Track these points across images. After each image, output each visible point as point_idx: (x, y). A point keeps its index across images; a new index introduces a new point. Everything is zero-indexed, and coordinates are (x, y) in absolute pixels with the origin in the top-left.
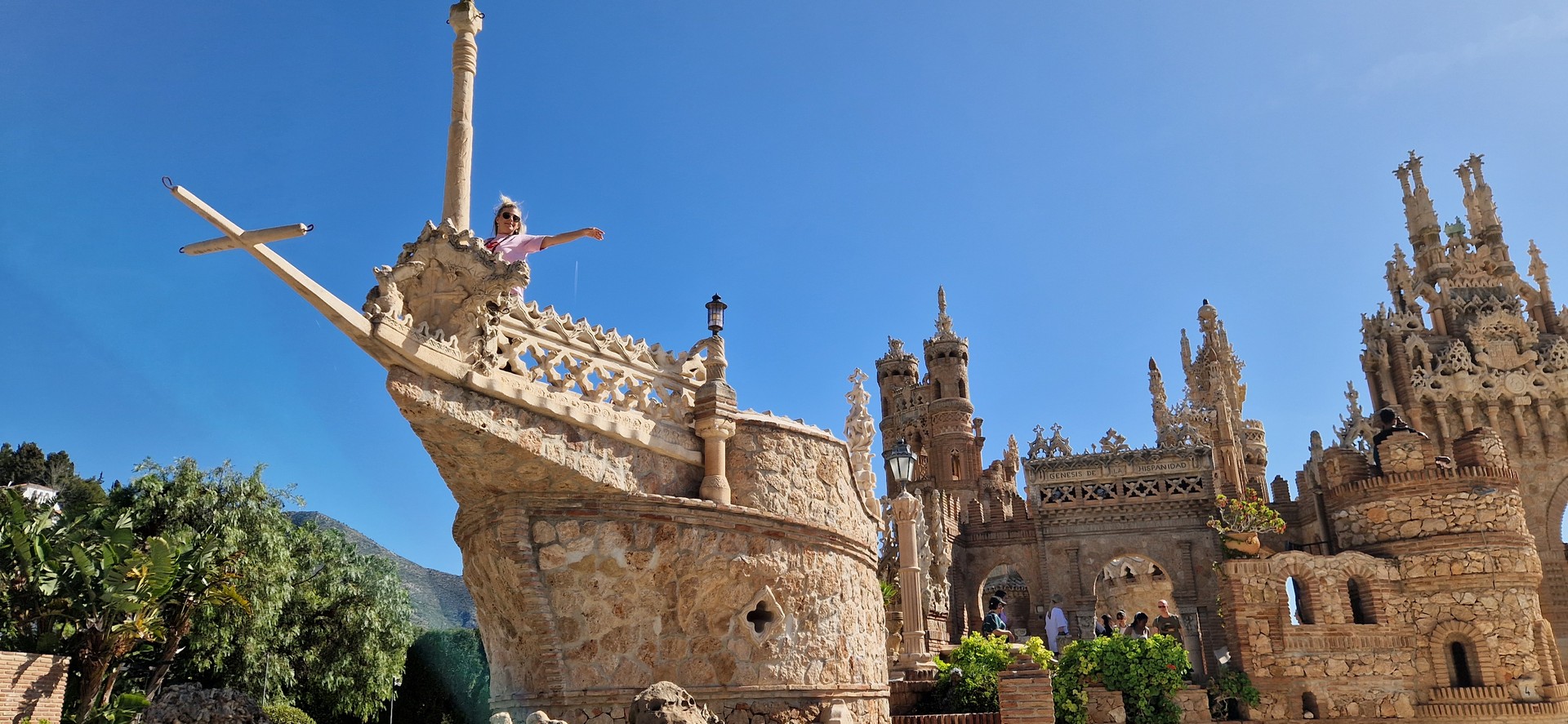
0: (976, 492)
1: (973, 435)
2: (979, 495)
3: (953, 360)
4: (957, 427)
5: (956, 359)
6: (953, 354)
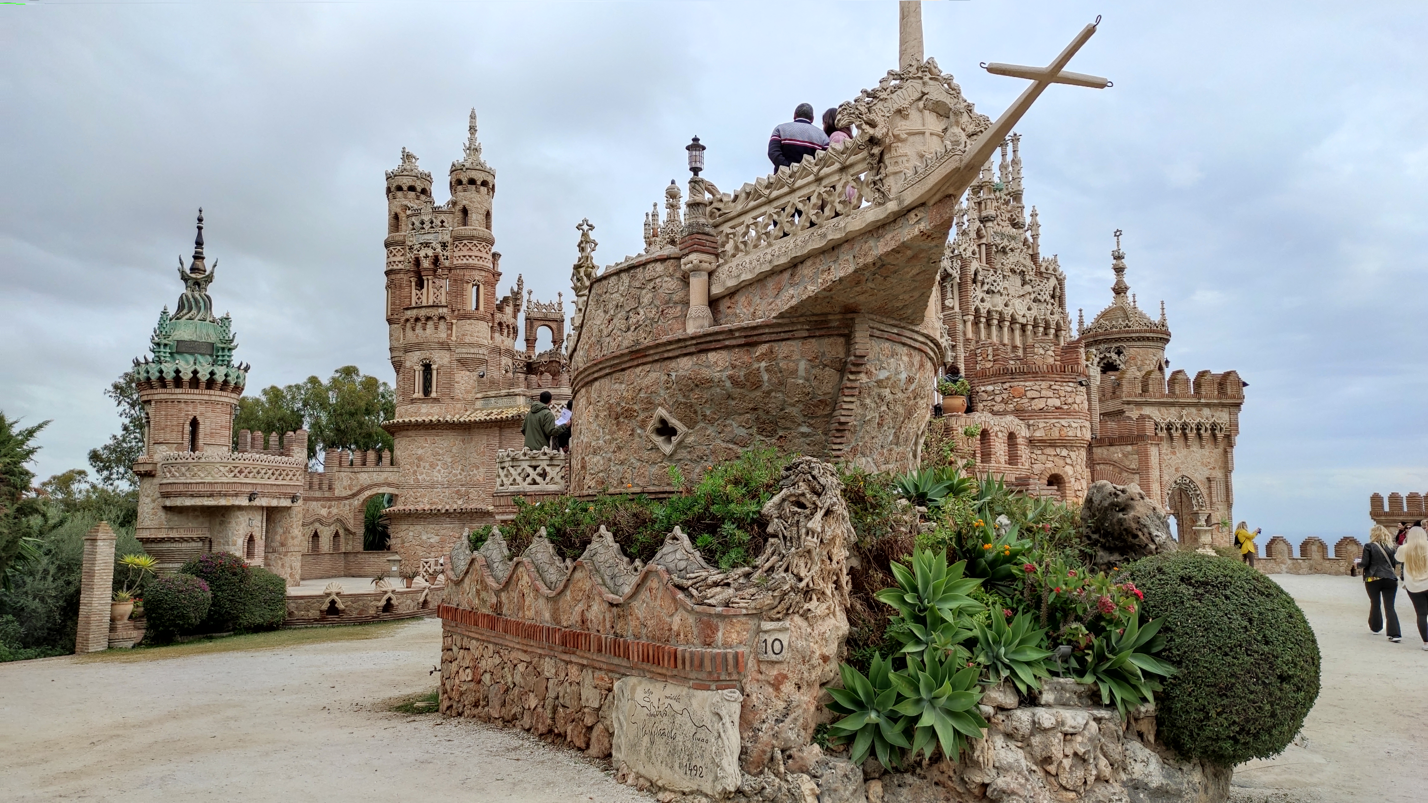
1: (492, 267)
4: (481, 258)
5: (486, 189)
6: (484, 184)
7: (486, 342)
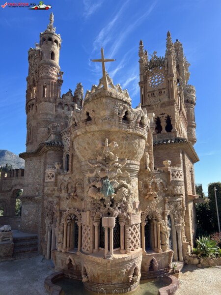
0: (54, 104)
1: (56, 78)
2: (56, 106)
3: (49, 42)
4: (47, 73)
5: (51, 42)
6: (50, 39)
7: (51, 113)
